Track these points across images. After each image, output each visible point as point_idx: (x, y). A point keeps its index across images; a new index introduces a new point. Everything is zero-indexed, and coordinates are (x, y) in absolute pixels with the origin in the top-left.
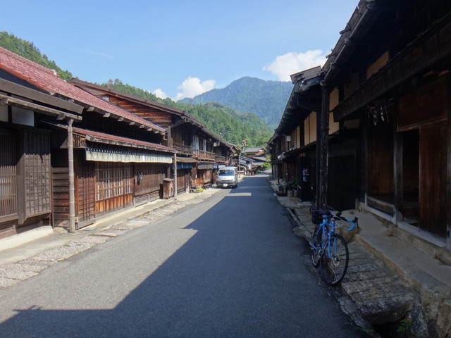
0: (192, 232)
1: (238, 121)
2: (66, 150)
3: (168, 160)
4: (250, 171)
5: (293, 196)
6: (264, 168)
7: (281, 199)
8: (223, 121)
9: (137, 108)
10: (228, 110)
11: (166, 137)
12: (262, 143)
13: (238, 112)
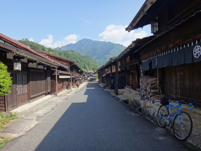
0: (87, 96)
1: (82, 58)
2: (55, 75)
3: (69, 77)
4: (89, 80)
5: (108, 88)
6: (95, 79)
7: (104, 89)
8: (75, 58)
9: (57, 60)
10: (77, 53)
11: (68, 69)
12: (94, 69)
13: (81, 54)
